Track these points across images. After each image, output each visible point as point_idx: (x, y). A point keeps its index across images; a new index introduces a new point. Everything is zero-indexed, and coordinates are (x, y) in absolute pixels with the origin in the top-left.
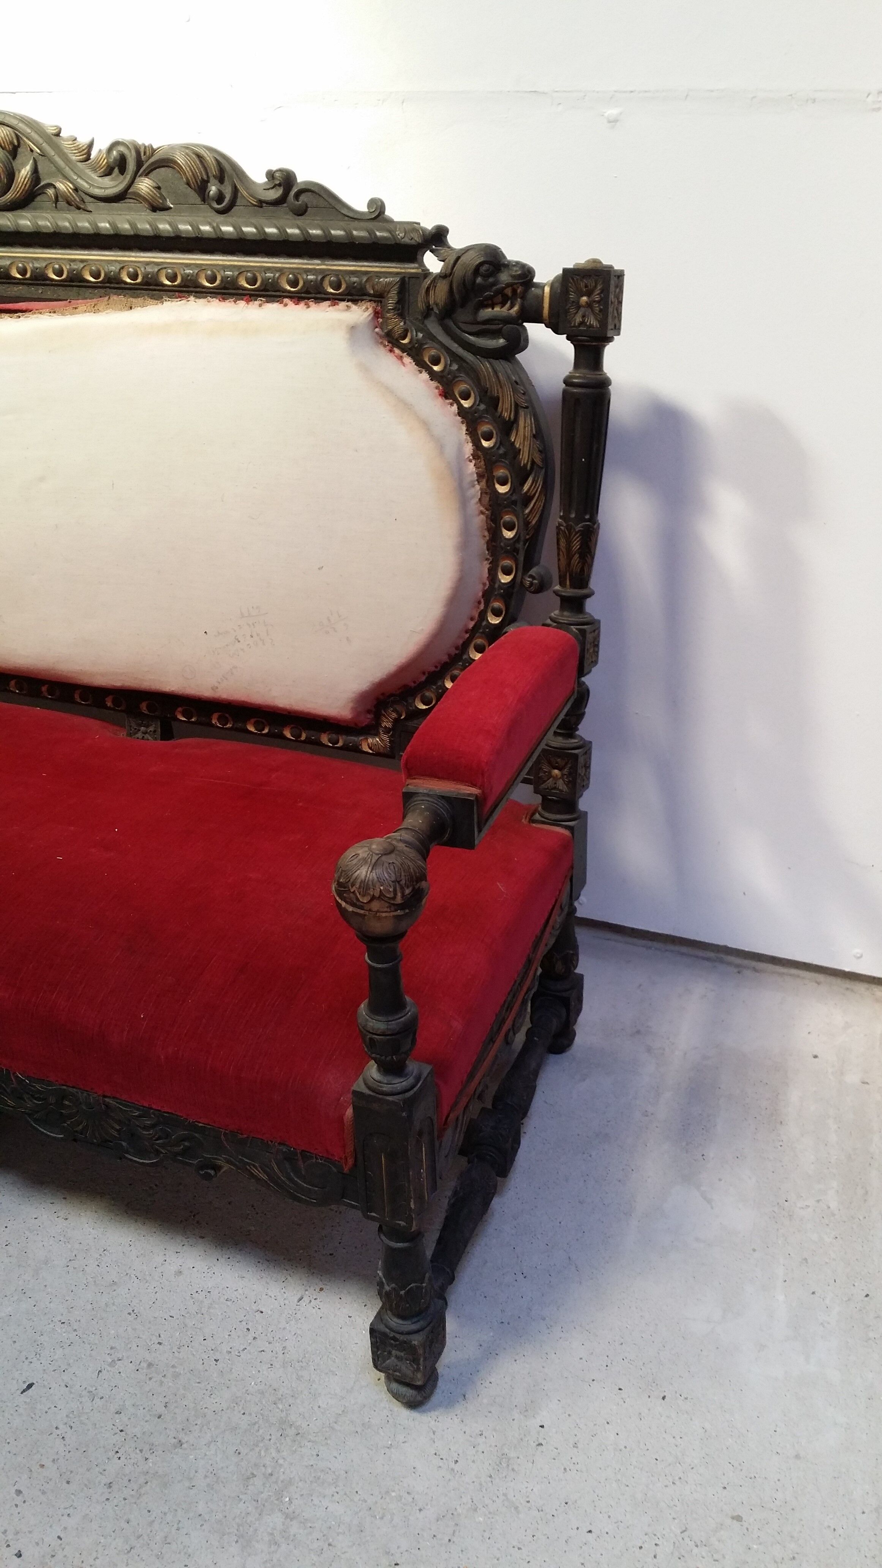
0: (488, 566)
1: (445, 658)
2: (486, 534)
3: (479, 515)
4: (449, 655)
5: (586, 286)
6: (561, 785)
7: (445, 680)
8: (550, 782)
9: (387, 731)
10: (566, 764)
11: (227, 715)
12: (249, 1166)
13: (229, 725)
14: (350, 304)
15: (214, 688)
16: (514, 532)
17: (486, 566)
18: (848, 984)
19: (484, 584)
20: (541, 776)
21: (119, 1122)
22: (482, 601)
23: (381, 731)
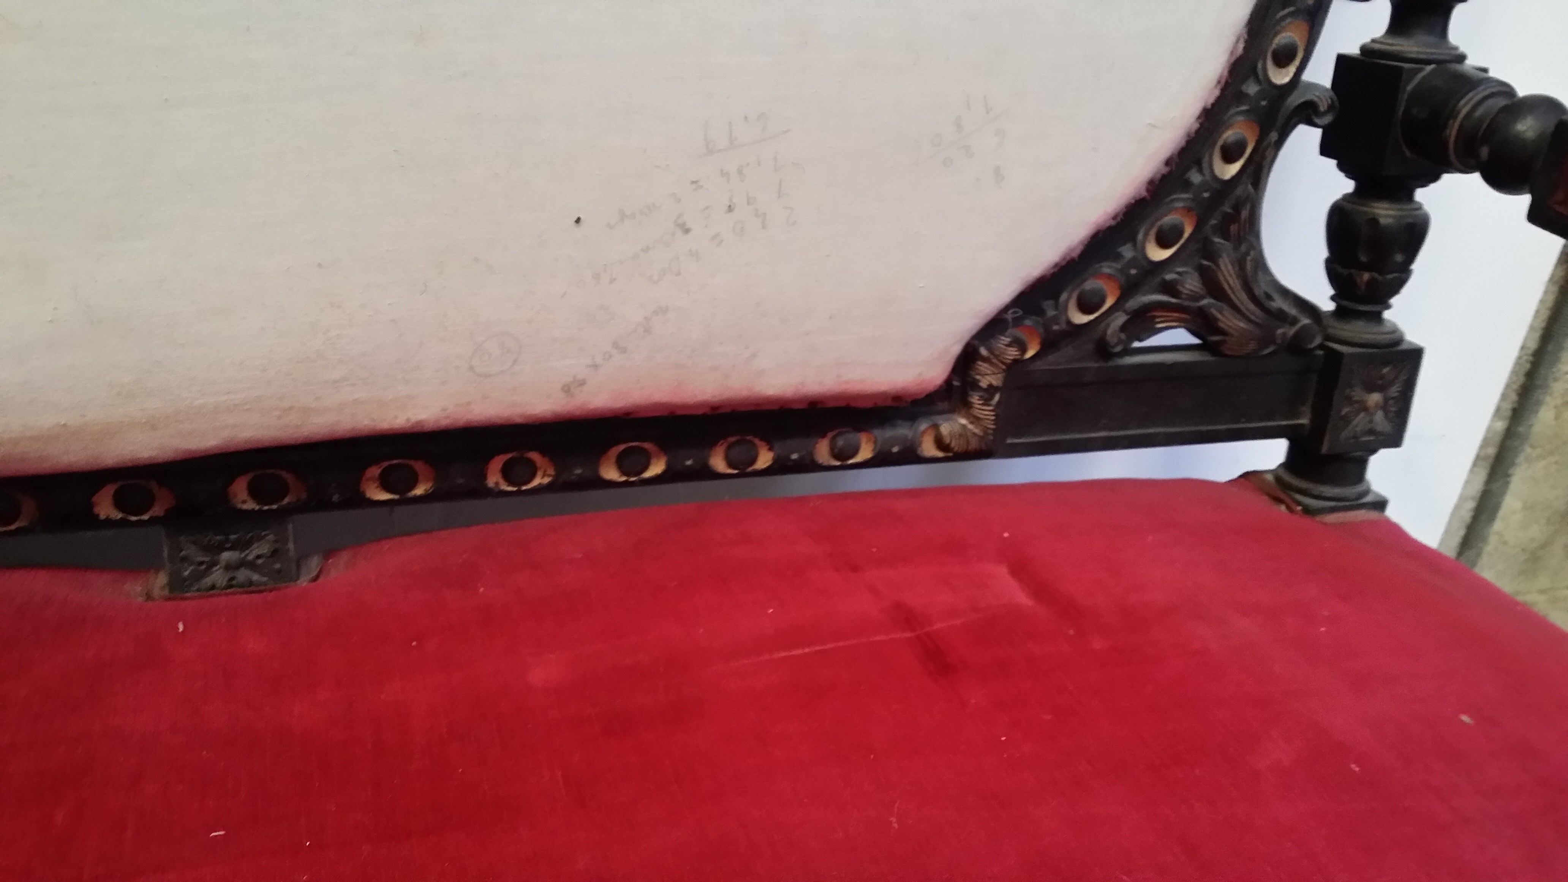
6: (1380, 422)
8: (1360, 422)
9: (989, 392)
10: (1398, 375)
13: (540, 481)
20: (1348, 411)
23: (975, 399)
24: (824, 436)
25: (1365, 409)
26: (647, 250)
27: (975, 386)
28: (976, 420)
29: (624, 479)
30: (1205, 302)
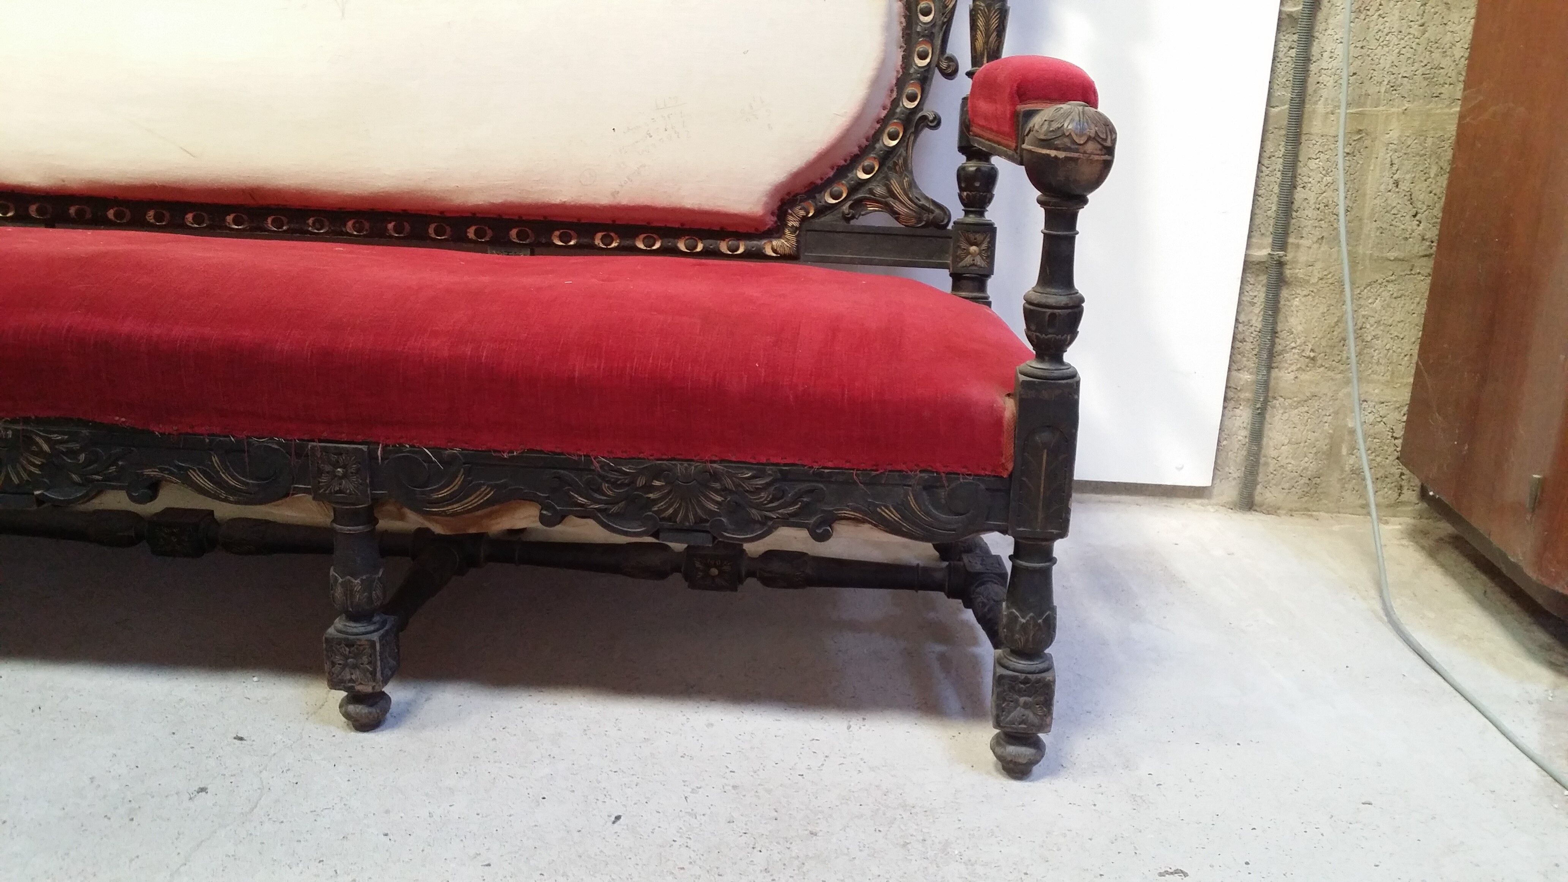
1: (856, 150)
2: (903, 20)
4: (860, 147)
6: (979, 261)
7: (858, 172)
8: (968, 260)
9: (794, 230)
10: (985, 239)
11: (612, 234)
12: (881, 509)
13: (614, 245)
15: (615, 194)
16: (930, 17)
17: (901, 53)
18: (1165, 501)
19: (898, 72)
20: (960, 254)
21: (724, 491)
22: (895, 89)
23: (787, 231)
24: (724, 240)
25: (969, 253)
26: (637, 142)
27: (786, 225)
28: (788, 240)
29: (645, 248)
30: (888, 199)
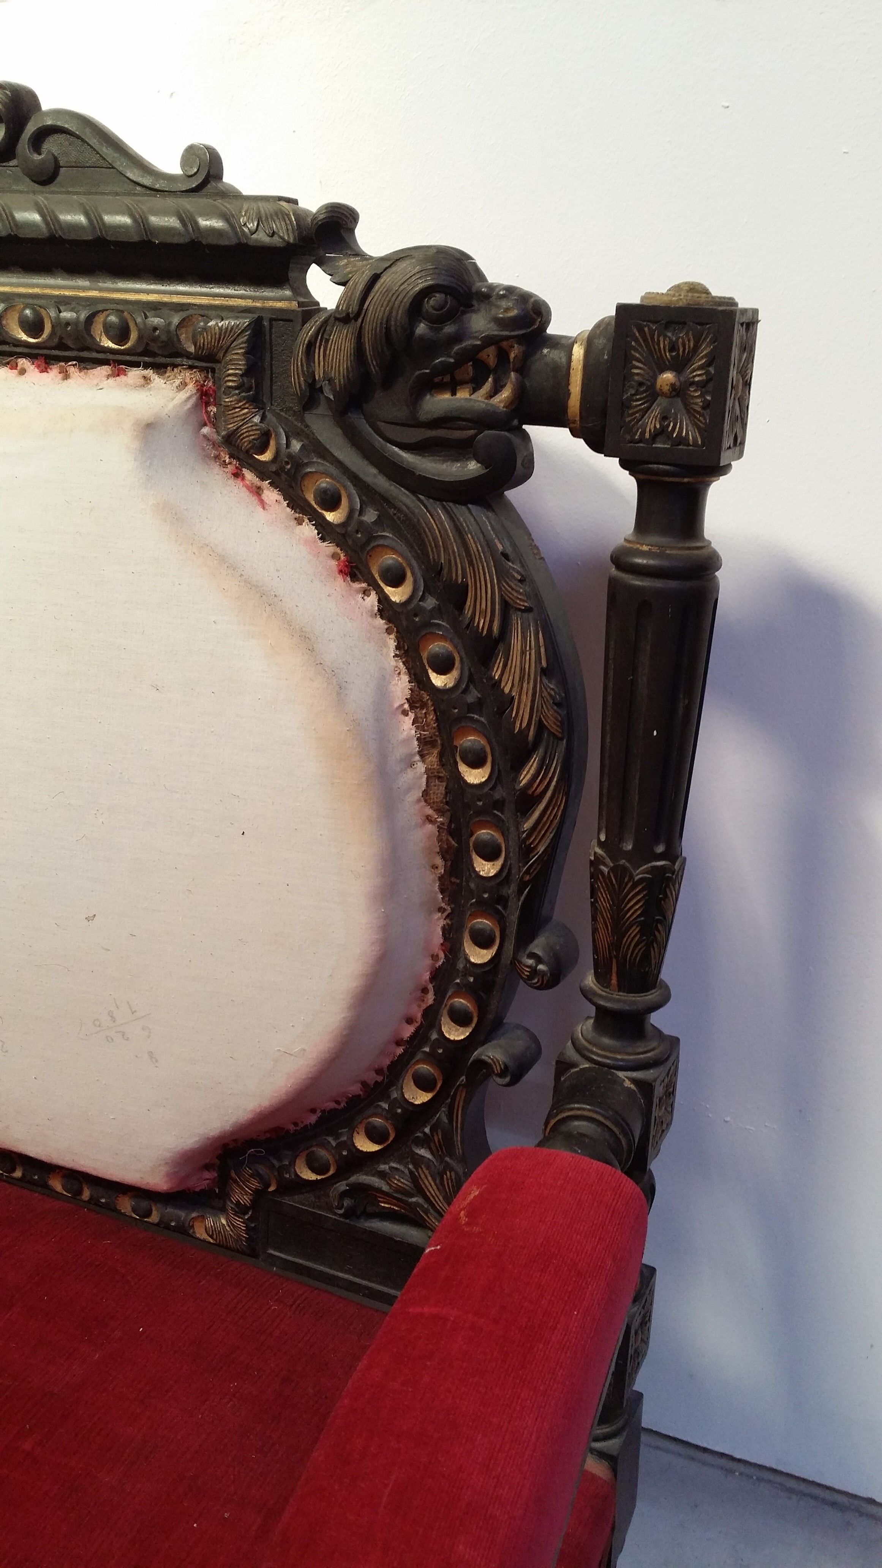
0: (442, 923)
2: (439, 861)
3: (424, 823)
4: (364, 1084)
5: (673, 348)
9: (241, 1209)
14: (149, 372)
16: (499, 863)
17: (439, 922)
19: (435, 957)
22: (430, 987)
23: (230, 1207)
24: (124, 1194)
27: (228, 1196)
28: (232, 1222)
30: (413, 1200)
